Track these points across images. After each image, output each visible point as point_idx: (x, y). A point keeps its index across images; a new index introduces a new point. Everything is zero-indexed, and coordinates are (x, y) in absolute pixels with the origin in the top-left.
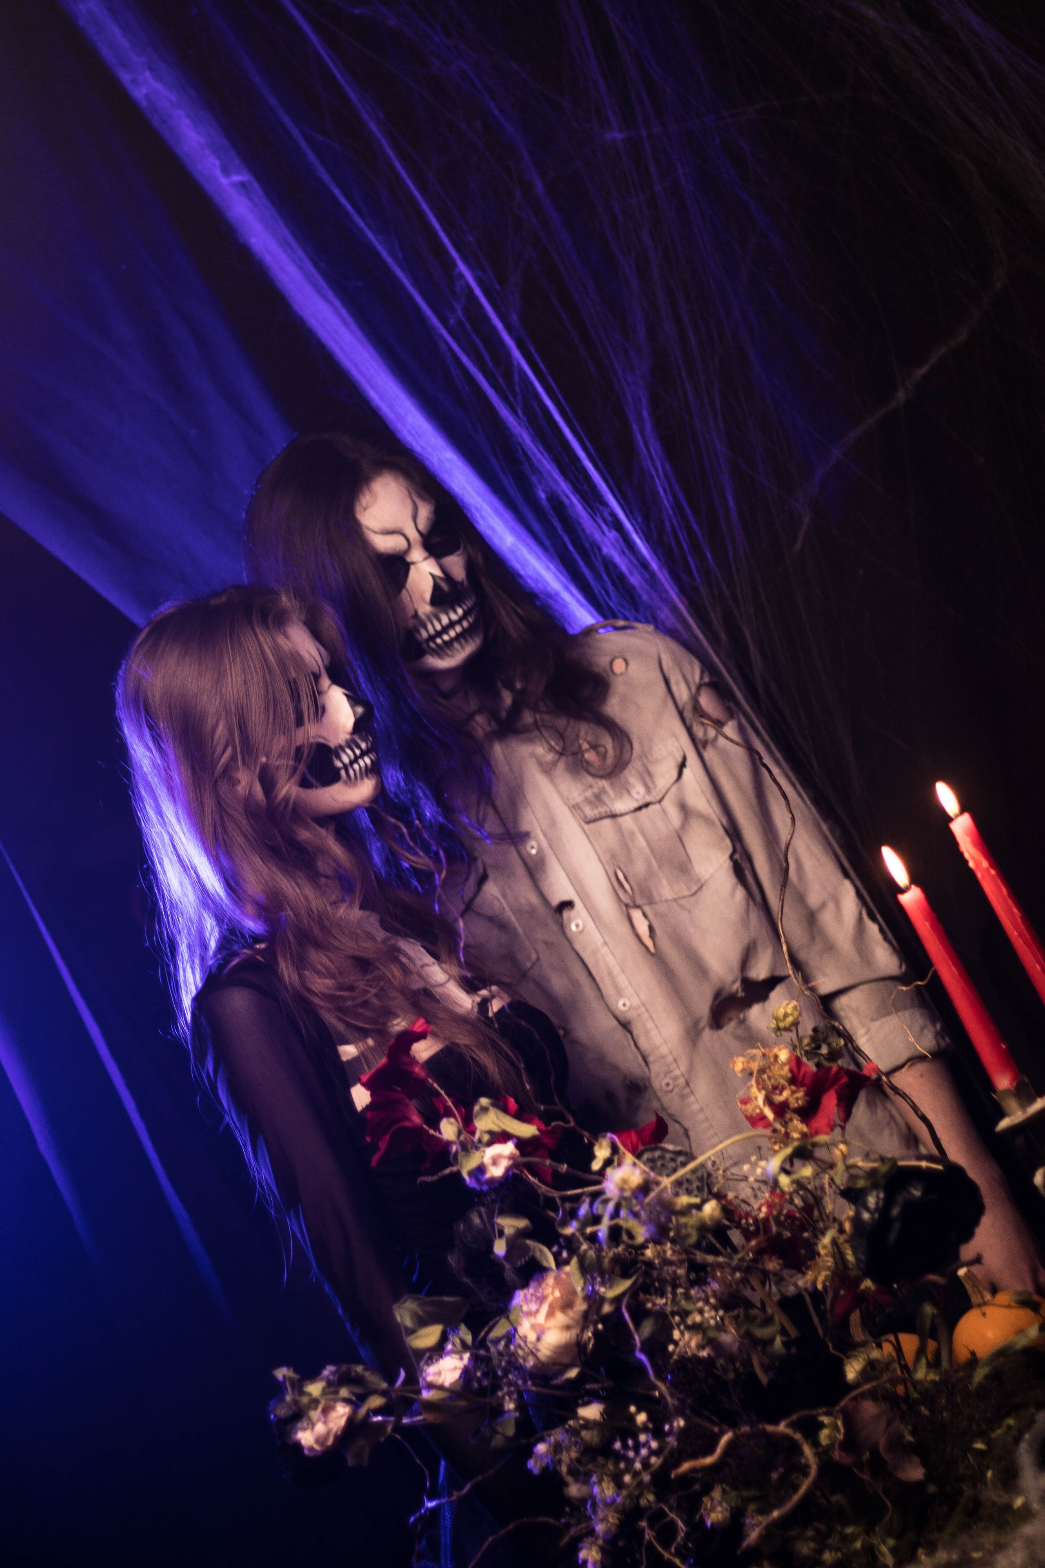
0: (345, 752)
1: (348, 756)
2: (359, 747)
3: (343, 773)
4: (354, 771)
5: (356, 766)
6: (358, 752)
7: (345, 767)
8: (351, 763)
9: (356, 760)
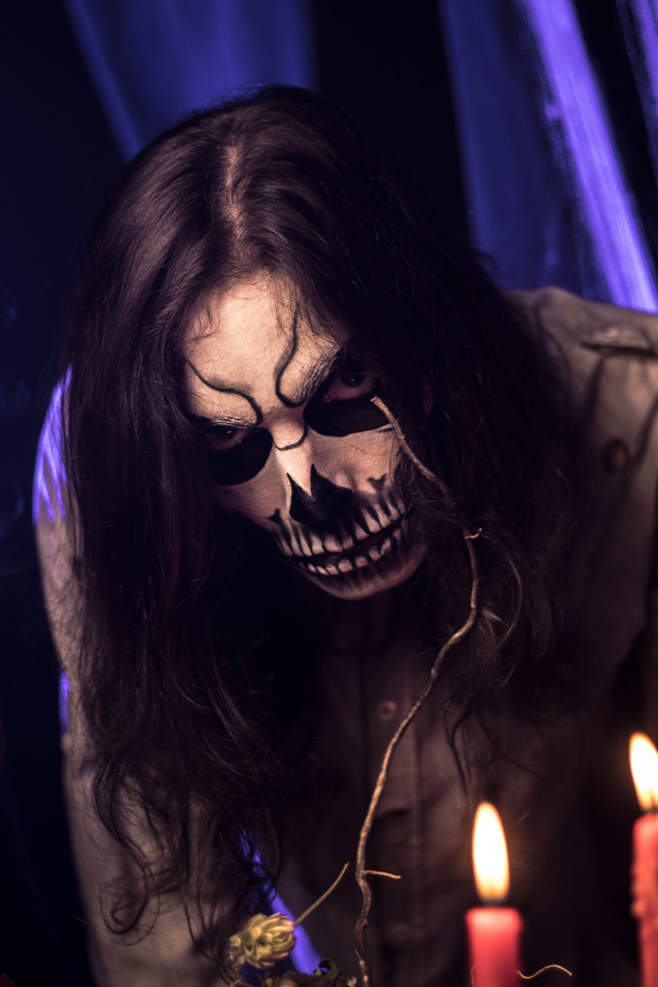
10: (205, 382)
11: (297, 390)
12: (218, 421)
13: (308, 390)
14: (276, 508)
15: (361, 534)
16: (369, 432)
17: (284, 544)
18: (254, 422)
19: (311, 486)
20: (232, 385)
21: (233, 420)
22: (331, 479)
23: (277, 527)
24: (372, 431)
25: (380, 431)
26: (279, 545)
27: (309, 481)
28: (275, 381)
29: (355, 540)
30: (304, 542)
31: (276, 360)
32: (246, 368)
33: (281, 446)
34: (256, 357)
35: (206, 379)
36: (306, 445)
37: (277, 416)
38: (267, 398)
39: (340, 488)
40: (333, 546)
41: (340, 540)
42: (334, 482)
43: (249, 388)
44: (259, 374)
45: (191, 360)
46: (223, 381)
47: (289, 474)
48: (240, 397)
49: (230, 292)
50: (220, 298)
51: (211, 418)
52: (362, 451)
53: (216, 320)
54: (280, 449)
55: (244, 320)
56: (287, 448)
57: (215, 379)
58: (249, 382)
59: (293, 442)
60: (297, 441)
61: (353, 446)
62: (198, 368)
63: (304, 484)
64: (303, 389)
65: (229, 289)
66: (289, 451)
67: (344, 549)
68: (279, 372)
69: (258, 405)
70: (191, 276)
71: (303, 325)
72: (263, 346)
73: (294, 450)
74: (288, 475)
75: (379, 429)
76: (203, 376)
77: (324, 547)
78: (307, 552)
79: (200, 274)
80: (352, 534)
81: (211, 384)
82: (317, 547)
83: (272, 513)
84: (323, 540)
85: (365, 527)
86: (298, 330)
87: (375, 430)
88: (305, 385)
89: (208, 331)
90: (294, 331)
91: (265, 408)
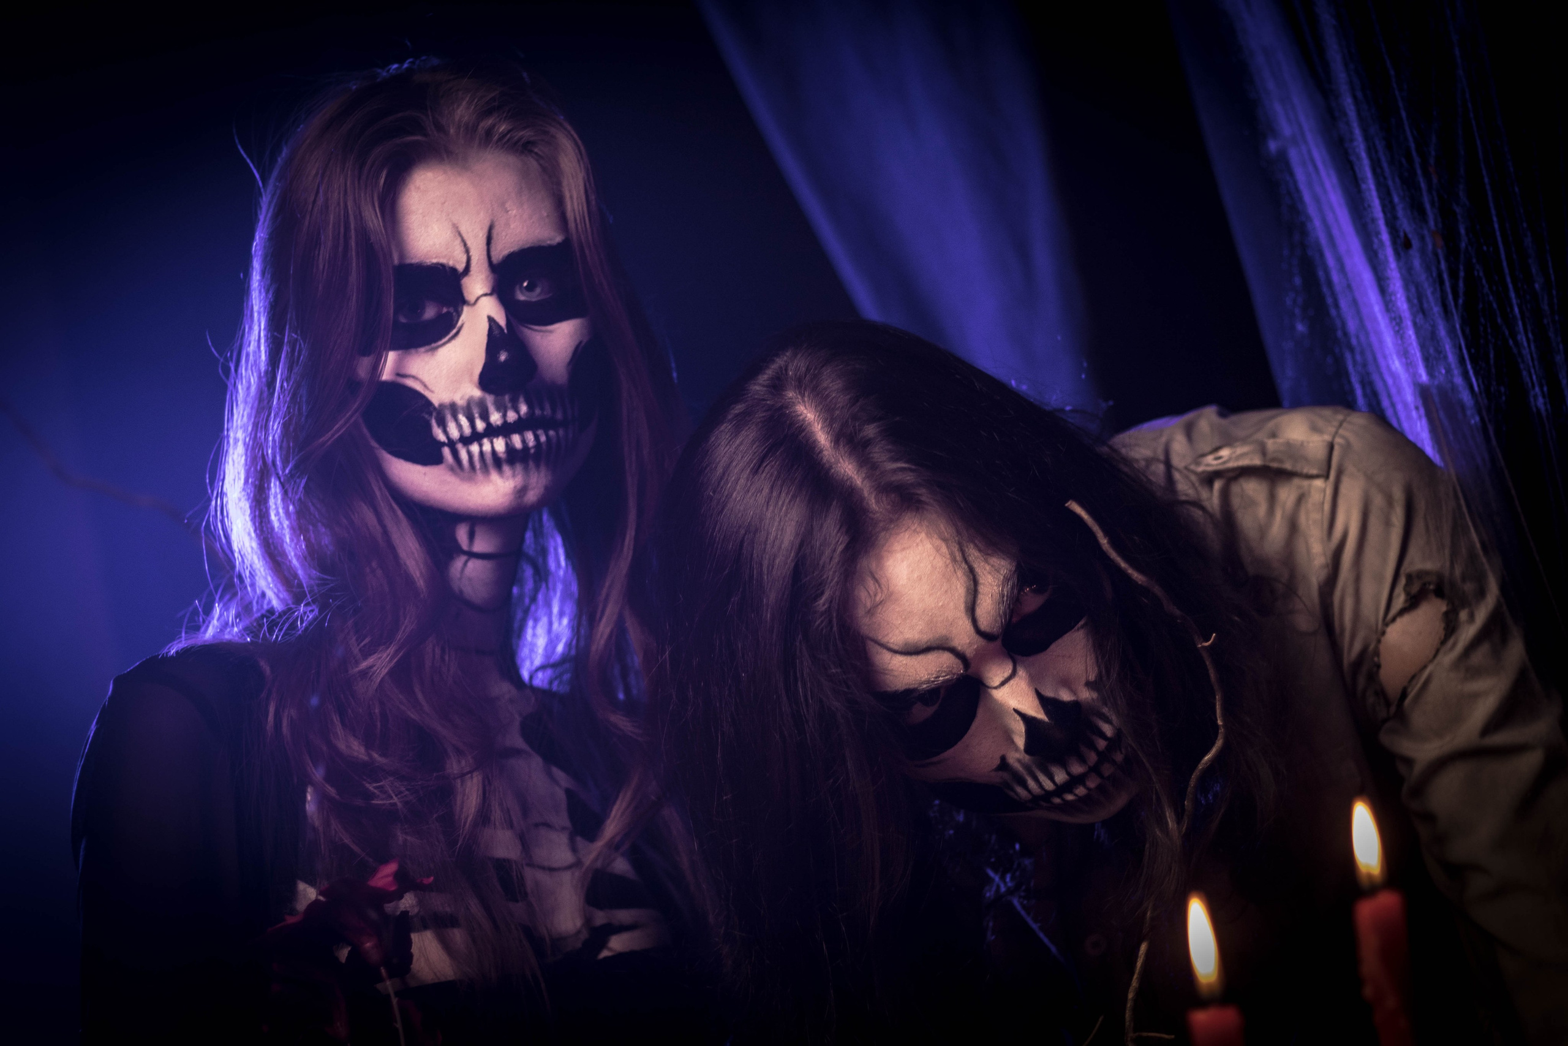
0: (456, 420)
1: (460, 427)
2: (485, 416)
3: (446, 451)
4: (470, 455)
5: (475, 448)
6: (480, 425)
7: (451, 444)
8: (466, 441)
9: (476, 437)
10: (896, 652)
11: (996, 620)
12: (925, 686)
13: (1006, 616)
14: (1000, 755)
15: (1102, 744)
16: (1068, 634)
17: (1020, 790)
18: (962, 671)
19: (1044, 711)
20: (926, 643)
21: (941, 679)
22: (1056, 697)
23: (1006, 775)
24: (1070, 632)
25: (1078, 629)
26: (1012, 794)
27: (1040, 706)
28: (970, 620)
29: (1099, 753)
30: (1042, 778)
31: (962, 600)
32: (935, 619)
33: (997, 683)
34: (940, 604)
35: (896, 648)
36: (1021, 672)
37: (983, 657)
38: (968, 641)
39: (1069, 703)
40: (1077, 769)
41: (1082, 760)
42: (1061, 699)
43: (947, 639)
44: (951, 620)
45: (871, 635)
46: (916, 643)
47: (1016, 708)
48: (940, 651)
49: (885, 548)
50: (880, 559)
51: (916, 686)
52: (1069, 657)
53: (883, 581)
54: (996, 688)
55: (912, 571)
56: (1003, 683)
57: (906, 644)
58: (944, 632)
59: (1007, 674)
60: (1010, 671)
61: (1059, 656)
62: (884, 640)
63: (1036, 712)
64: (1001, 617)
65: (883, 546)
66: (1007, 686)
67: (1089, 767)
68: (971, 609)
69: (961, 652)
70: (840, 548)
71: (973, 553)
72: (942, 589)
73: (1012, 682)
74: (1016, 711)
75: (1076, 628)
76: (891, 646)
77: (1068, 773)
78: (1049, 785)
79: (848, 544)
80: (1092, 746)
81: (903, 650)
82: (1060, 777)
83: (997, 762)
84: (1064, 765)
85: (1102, 735)
86: (970, 559)
87: (1073, 630)
88: (1001, 612)
89: (878, 599)
90: (966, 562)
91: (969, 653)
